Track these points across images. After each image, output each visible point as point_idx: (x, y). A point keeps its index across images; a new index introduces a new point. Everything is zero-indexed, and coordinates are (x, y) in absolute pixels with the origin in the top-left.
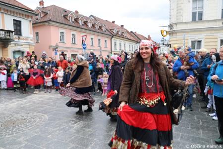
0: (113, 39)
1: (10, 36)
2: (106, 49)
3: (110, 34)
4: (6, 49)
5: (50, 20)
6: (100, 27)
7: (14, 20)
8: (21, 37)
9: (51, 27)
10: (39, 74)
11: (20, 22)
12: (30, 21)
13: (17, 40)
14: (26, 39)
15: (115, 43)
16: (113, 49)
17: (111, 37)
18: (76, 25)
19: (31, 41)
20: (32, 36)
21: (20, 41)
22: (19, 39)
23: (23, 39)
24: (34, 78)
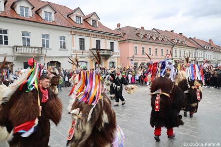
0: (173, 48)
1: (110, 53)
3: (171, 44)
4: (107, 61)
5: (130, 39)
6: (163, 39)
9: (130, 43)
11: (113, 43)
12: (119, 41)
16: (174, 57)
18: (145, 40)
19: (119, 55)
20: (119, 51)
23: (115, 54)
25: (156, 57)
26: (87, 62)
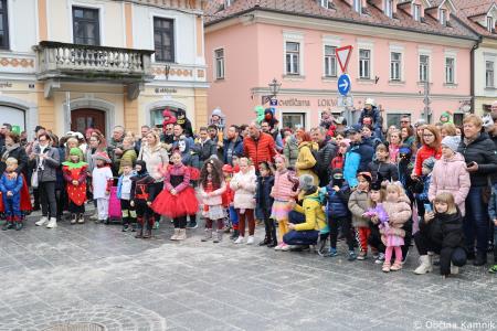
0: (478, 53)
1: (142, 66)
2: (449, 90)
3: (471, 35)
4: (133, 103)
5: (257, 8)
6: (429, 13)
7: (156, 19)
8: (172, 67)
9: (259, 27)
10: (187, 179)
11: (171, 21)
12: (199, 16)
13: (163, 77)
14: (186, 73)
15: (489, 64)
16: (479, 91)
17: (470, 44)
18: (340, 16)
19: (200, 75)
20: (201, 61)
21: (171, 78)
22: (167, 72)
23: (179, 73)
24: (174, 191)
25: (396, 88)
26: (23, 110)
